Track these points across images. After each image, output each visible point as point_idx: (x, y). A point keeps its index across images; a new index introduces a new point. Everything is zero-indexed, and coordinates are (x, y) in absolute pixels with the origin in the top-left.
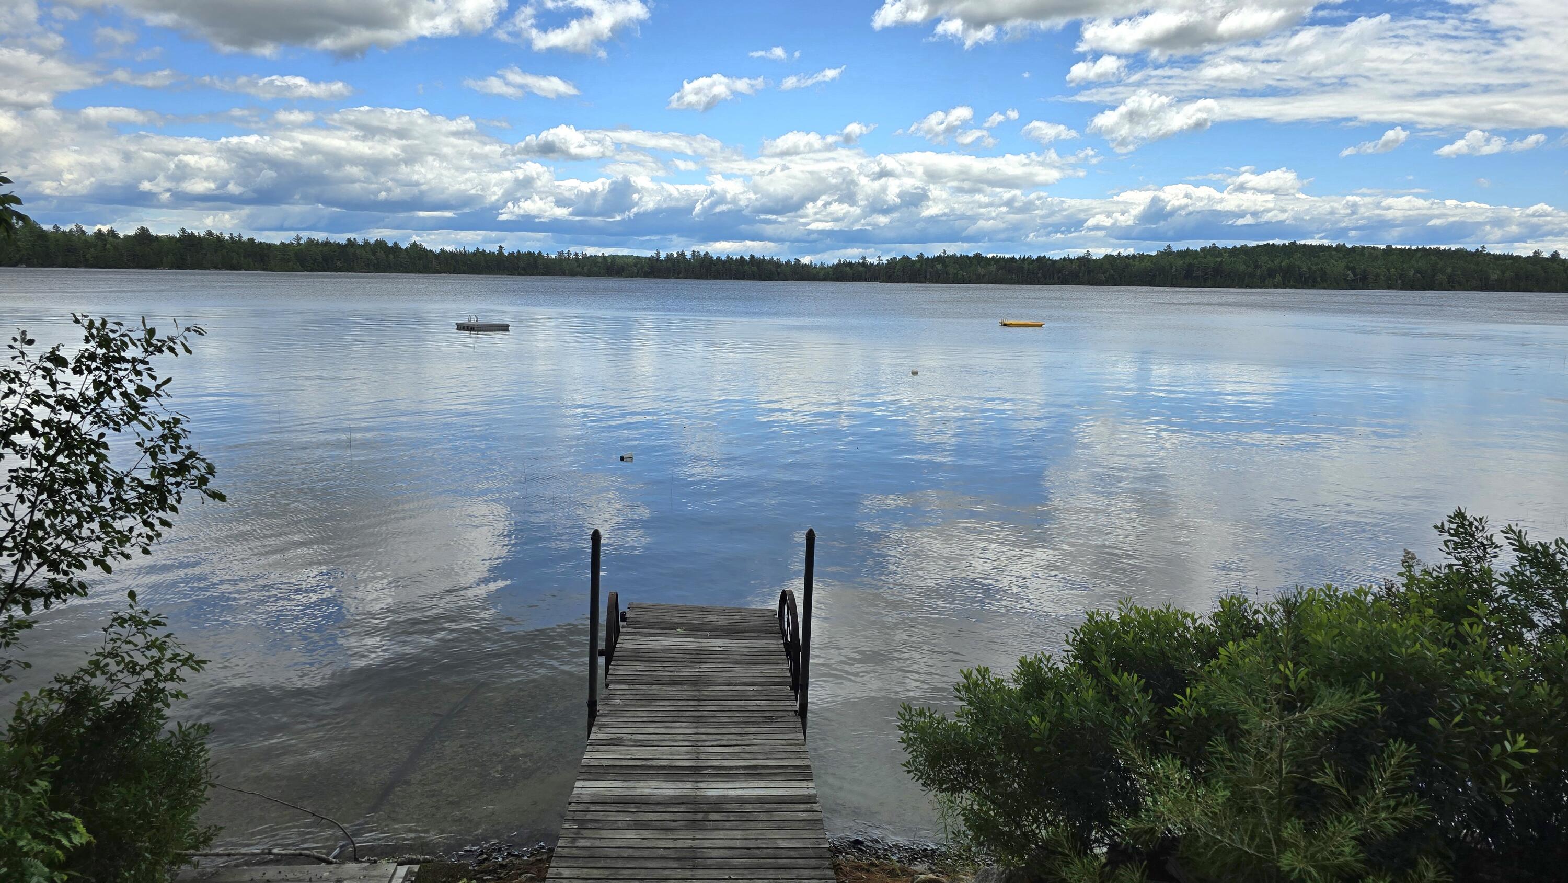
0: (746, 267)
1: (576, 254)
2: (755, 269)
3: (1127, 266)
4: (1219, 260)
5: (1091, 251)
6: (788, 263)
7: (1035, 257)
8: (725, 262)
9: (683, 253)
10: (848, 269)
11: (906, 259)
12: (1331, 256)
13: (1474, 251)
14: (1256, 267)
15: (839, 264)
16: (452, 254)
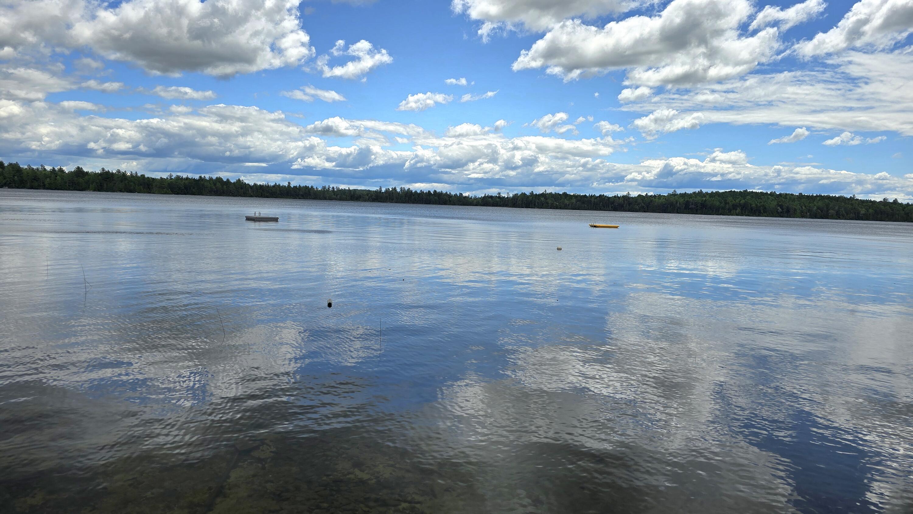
0: (432, 197)
1: (333, 188)
2: (436, 198)
3: (651, 201)
4: (704, 199)
5: (631, 193)
6: (456, 195)
7: (598, 195)
8: (420, 194)
9: (395, 188)
10: (490, 199)
11: (524, 194)
12: (768, 198)
13: (849, 197)
14: (726, 203)
15: (485, 197)
16: (261, 187)
